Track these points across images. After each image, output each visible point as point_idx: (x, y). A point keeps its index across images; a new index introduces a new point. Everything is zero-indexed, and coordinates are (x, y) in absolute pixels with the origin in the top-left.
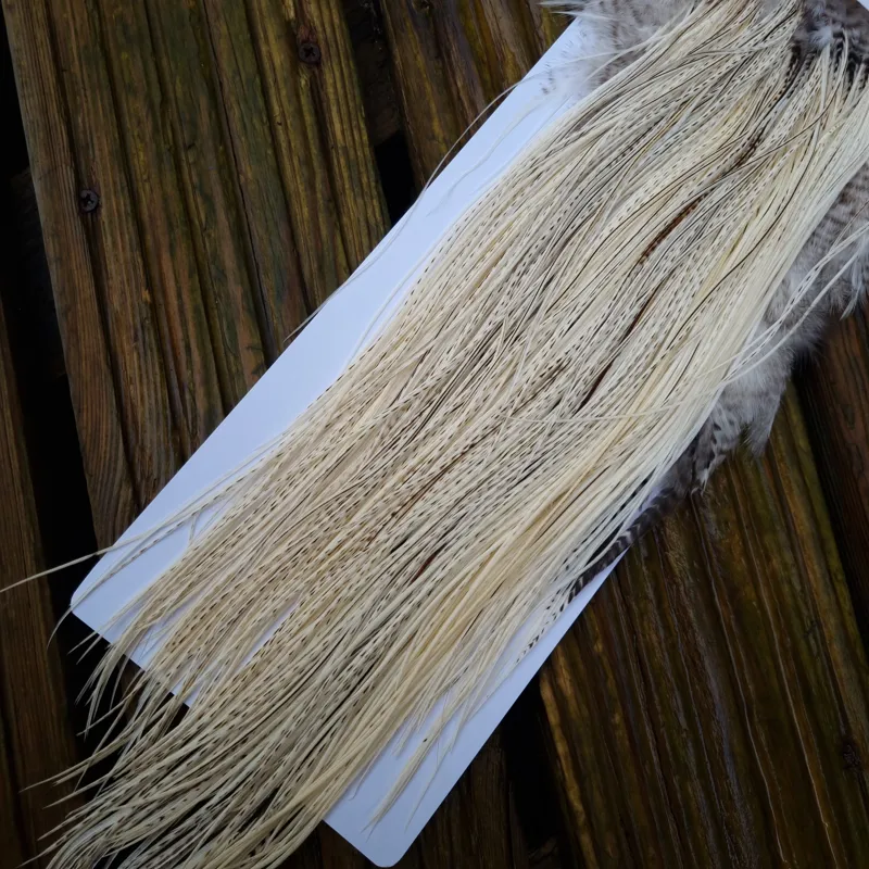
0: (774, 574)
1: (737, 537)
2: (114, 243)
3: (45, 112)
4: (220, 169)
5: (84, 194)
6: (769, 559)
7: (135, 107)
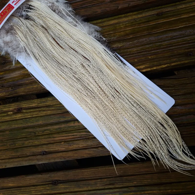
0: (124, 27)
1: (117, 33)
2: (52, 148)
3: (26, 160)
4: (40, 128)
5: (42, 154)
6: (121, 28)
7: (27, 143)
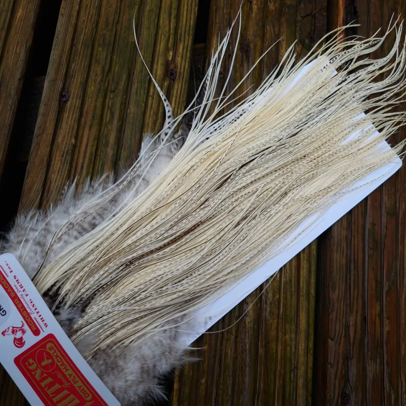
0: (285, 341)
1: (276, 321)
2: (68, 116)
3: (61, 57)
4: (121, 104)
5: (64, 94)
6: (285, 334)
7: (97, 69)
